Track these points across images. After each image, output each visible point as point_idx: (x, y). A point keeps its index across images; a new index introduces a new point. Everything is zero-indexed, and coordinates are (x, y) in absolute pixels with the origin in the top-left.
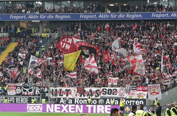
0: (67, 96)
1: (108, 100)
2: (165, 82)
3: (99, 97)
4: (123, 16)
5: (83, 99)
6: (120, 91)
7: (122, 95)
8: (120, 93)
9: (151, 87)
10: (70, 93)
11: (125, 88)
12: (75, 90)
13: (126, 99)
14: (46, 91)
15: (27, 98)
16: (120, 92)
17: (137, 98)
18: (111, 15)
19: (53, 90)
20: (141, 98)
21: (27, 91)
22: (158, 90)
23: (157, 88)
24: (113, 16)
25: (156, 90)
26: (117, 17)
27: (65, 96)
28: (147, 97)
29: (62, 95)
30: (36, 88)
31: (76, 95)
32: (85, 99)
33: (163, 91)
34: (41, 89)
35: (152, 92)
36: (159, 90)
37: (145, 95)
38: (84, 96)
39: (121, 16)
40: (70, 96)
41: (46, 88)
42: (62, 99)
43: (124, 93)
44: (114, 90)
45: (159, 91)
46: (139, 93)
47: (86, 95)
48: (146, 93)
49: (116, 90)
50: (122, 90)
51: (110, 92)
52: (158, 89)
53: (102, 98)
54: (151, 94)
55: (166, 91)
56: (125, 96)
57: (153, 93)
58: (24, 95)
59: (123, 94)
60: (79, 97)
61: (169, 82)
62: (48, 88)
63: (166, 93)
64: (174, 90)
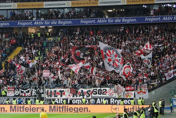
0: (61, 96)
1: (98, 99)
2: (152, 82)
3: (90, 97)
4: (119, 21)
5: (75, 99)
7: (111, 95)
10: (64, 94)
11: (114, 89)
12: (68, 91)
13: (115, 99)
14: (41, 92)
15: (24, 99)
17: (125, 97)
18: (109, 20)
19: (48, 91)
20: (129, 97)
21: (25, 92)
23: (144, 88)
24: (111, 21)
26: (114, 21)
27: (59, 97)
28: (135, 96)
29: (57, 96)
30: (33, 89)
31: (69, 95)
32: (77, 99)
33: (150, 91)
34: (37, 90)
35: (139, 91)
37: (132, 94)
38: (77, 96)
39: (118, 21)
40: (64, 97)
41: (41, 89)
42: (57, 99)
43: (113, 93)
44: (103, 90)
45: (146, 90)
46: (127, 93)
47: (78, 95)
48: (133, 92)
49: (106, 90)
50: (111, 90)
51: (100, 92)
52: (145, 88)
53: (92, 98)
54: (138, 93)
55: (152, 90)
56: (114, 96)
58: (22, 96)
60: (71, 97)
61: (155, 81)
62: (43, 89)
63: (153, 92)
64: (160, 89)
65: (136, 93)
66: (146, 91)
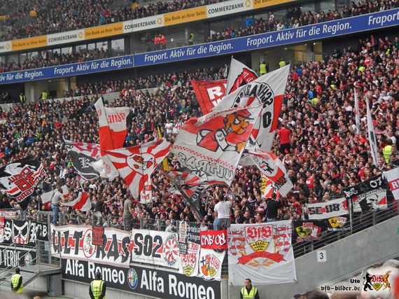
0: (77, 251)
1: (145, 274)
2: (317, 211)
3: (127, 263)
5: (101, 266)
6: (168, 244)
7: (171, 259)
8: (167, 250)
9: (245, 234)
10: (82, 244)
11: (177, 235)
12: (89, 235)
13: (179, 277)
14: (44, 235)
16: (167, 247)
17: (201, 275)
19: (54, 232)
20: (208, 276)
22: (281, 244)
23: (275, 237)
25: (272, 244)
27: (72, 252)
30: (32, 224)
31: (91, 251)
32: (104, 266)
35: (249, 251)
36: (287, 243)
37: (218, 265)
38: (104, 255)
40: (81, 254)
41: (44, 227)
42: (69, 262)
43: (175, 252)
44: (156, 239)
45: (283, 247)
46: (206, 257)
47: (107, 252)
48: (221, 257)
49: (161, 240)
50: (171, 240)
51: (148, 245)
52: (281, 240)
53: (133, 266)
54: (244, 260)
55: (318, 244)
56: (175, 266)
57: (252, 256)
59: (173, 258)
60: (94, 257)
61: (336, 207)
62: (47, 225)
63: (321, 255)
64: (360, 239)
65: (232, 261)
66: (286, 250)
